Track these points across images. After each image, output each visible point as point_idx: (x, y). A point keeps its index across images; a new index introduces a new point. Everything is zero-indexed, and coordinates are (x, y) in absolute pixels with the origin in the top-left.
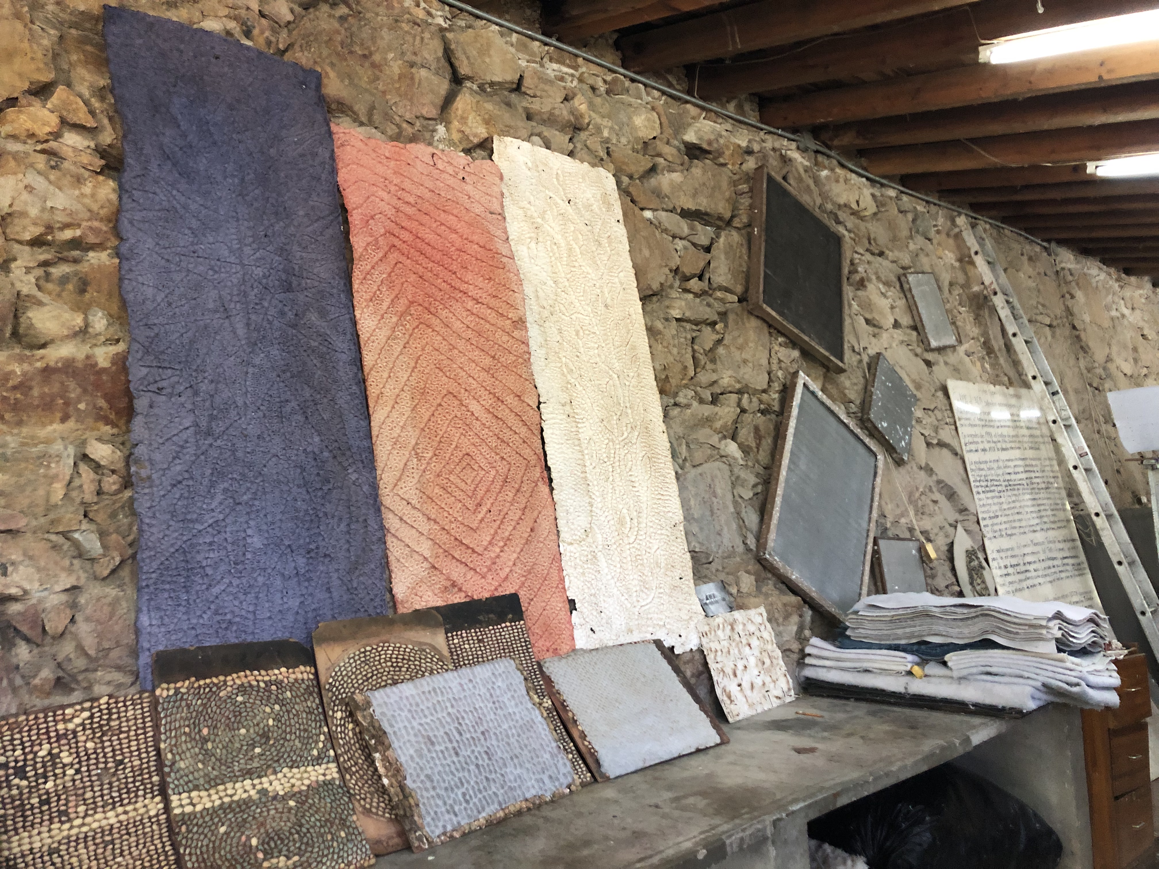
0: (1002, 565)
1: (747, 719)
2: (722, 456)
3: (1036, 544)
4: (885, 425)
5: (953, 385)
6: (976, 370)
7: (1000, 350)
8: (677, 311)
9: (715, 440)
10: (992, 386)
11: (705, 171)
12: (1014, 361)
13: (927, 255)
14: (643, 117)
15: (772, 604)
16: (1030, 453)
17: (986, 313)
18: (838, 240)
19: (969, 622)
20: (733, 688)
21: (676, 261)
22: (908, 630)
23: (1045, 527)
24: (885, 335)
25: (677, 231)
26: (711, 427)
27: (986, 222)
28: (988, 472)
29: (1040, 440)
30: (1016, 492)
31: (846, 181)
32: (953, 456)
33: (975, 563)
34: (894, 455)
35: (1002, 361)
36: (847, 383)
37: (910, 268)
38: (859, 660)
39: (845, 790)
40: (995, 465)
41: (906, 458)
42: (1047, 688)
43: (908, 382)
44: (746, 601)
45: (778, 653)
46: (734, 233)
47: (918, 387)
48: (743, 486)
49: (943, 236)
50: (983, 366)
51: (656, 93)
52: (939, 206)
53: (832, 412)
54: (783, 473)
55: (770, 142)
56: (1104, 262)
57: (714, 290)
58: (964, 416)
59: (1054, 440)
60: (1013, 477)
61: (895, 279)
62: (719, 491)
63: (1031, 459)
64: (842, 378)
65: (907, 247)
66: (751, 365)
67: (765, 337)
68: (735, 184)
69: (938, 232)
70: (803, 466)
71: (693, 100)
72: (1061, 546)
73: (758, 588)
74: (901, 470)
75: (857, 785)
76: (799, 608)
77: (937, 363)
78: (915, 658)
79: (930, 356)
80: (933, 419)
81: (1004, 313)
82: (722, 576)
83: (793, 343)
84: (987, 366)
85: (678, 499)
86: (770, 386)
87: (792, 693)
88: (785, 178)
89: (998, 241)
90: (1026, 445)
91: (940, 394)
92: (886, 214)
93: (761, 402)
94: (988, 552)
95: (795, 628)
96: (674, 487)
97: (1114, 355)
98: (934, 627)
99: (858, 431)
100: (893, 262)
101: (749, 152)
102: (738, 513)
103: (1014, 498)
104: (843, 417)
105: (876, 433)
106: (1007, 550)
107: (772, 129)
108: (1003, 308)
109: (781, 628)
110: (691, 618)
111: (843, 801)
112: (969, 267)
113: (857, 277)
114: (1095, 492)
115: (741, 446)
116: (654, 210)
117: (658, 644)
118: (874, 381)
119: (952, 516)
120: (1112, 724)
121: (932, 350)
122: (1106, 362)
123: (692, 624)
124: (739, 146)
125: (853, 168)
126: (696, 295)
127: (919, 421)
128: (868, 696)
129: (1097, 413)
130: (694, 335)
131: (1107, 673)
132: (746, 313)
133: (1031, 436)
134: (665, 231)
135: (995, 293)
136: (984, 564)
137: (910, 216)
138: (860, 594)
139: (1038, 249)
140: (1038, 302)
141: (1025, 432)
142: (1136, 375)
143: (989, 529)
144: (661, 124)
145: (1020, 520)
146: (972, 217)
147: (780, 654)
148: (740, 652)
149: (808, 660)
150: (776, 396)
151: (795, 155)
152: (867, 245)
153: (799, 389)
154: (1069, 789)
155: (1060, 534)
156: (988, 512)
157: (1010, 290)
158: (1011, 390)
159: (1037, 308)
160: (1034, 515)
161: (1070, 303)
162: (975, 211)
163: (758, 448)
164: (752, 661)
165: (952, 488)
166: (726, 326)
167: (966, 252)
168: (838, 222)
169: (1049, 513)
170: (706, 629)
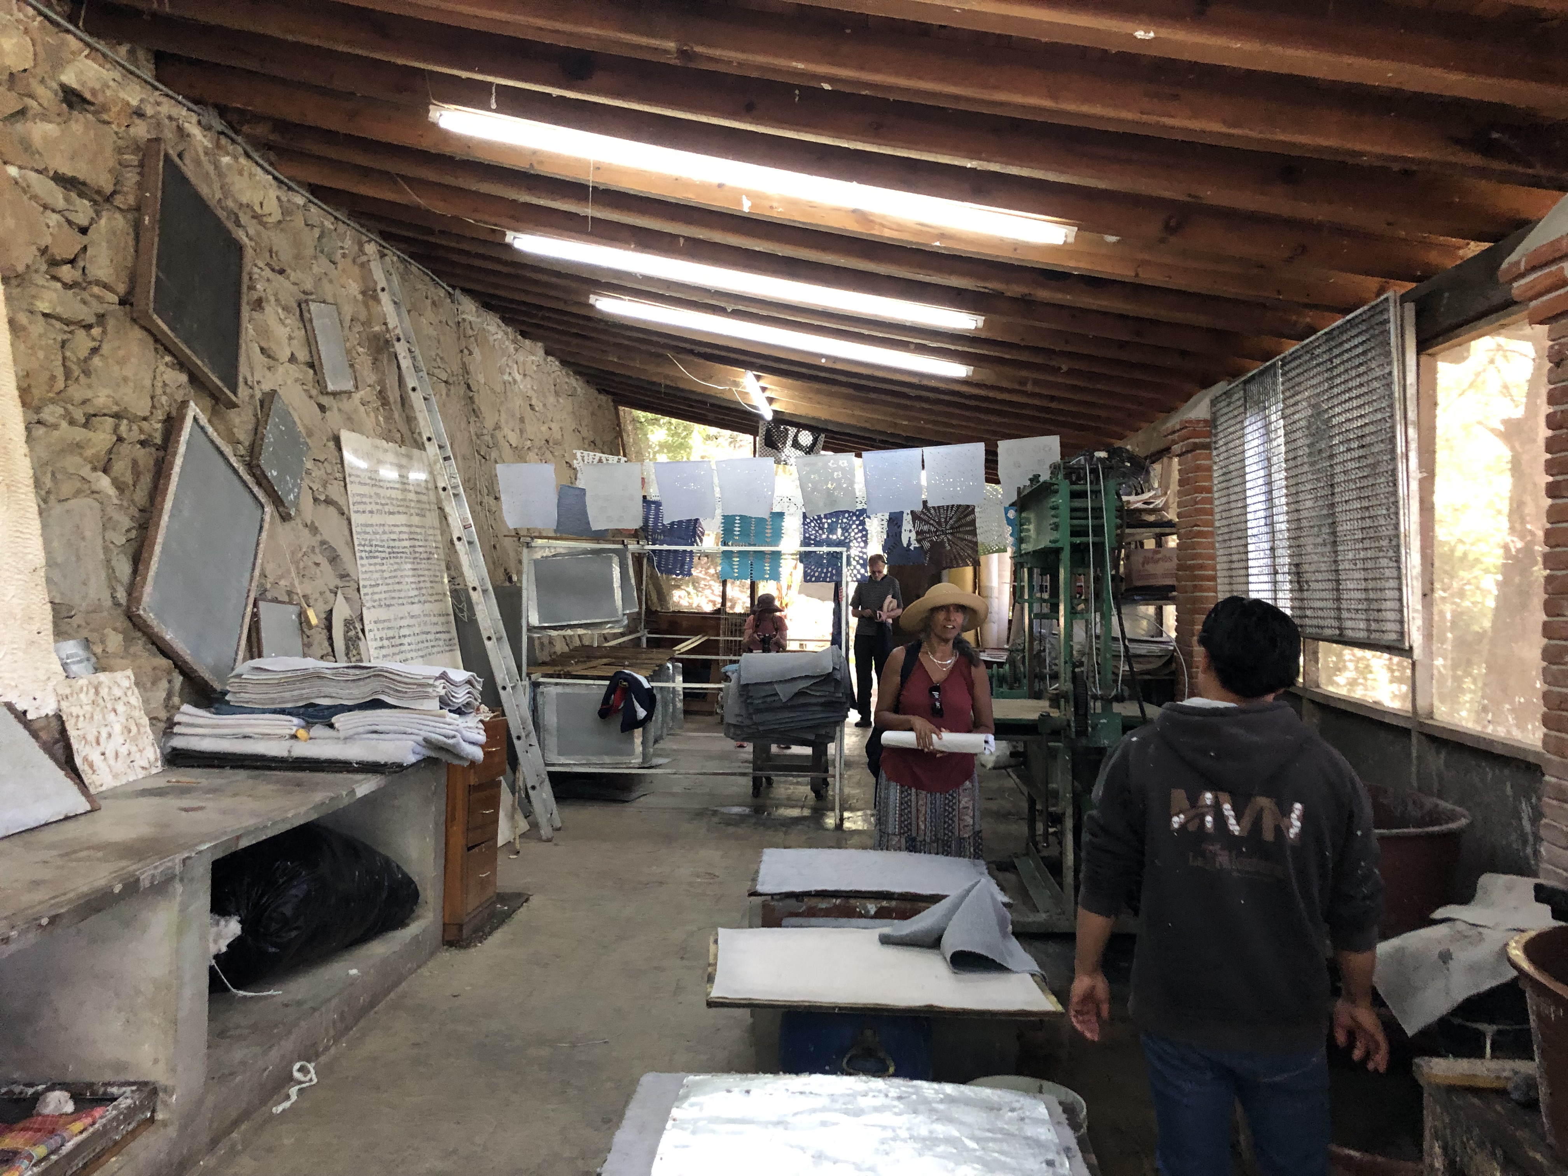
0: (378, 637)
1: (111, 790)
2: (93, 492)
3: (412, 617)
4: (275, 474)
5: (346, 436)
6: (369, 422)
7: (395, 402)
8: (47, 304)
9: (86, 471)
10: (384, 442)
11: (86, 127)
12: (407, 417)
13: (331, 281)
14: (14, 40)
15: (140, 667)
16: (416, 520)
17: (385, 358)
18: (239, 249)
19: (361, 683)
20: (95, 756)
21: (47, 240)
22: (295, 693)
23: (423, 599)
24: (281, 369)
25: (50, 201)
26: (81, 454)
27: (394, 254)
28: (373, 537)
29: (427, 506)
30: (398, 560)
31: (251, 175)
32: (340, 516)
33: (352, 633)
34: (281, 509)
35: (396, 415)
36: (237, 421)
37: (311, 294)
38: (240, 726)
39: (247, 833)
40: (380, 530)
41: (293, 514)
42: (428, 743)
43: (301, 428)
44: (112, 662)
45: (145, 721)
46: (118, 215)
47: (310, 434)
48: (114, 530)
49: (349, 260)
50: (377, 417)
51: (30, 11)
52: (348, 225)
53: (221, 453)
54: (165, 518)
55: (167, 108)
56: (503, 319)
57: (90, 283)
58: (354, 472)
59: (441, 509)
60: (397, 544)
61: (295, 305)
62: (88, 534)
63: (417, 527)
64: (232, 414)
65: (311, 268)
66: (131, 384)
67: (150, 354)
68: (120, 151)
69: (344, 256)
70: (186, 514)
71: (78, 32)
72: (435, 620)
73: (126, 649)
74: (288, 526)
75: (257, 830)
76: (169, 673)
77: (330, 409)
78: (302, 723)
79: (325, 400)
80: (323, 471)
81: (406, 363)
82: (85, 633)
83: (182, 364)
84: (381, 419)
85: (41, 539)
86: (152, 413)
87: (159, 764)
88: (180, 156)
89: (404, 277)
90: (412, 511)
91: (331, 444)
92: (292, 224)
93: (141, 431)
94: (366, 622)
95: (164, 695)
96: (35, 525)
97: (503, 423)
98: (324, 689)
99: (247, 478)
100: (295, 284)
101: (139, 113)
102: (109, 561)
103: (396, 567)
104: (233, 460)
105: (264, 482)
106: (384, 621)
107: (170, 93)
108: (405, 357)
109: (149, 694)
110: (49, 678)
111: (244, 843)
112: (371, 303)
113: (255, 296)
114: (474, 566)
115: (116, 483)
116: (20, 167)
117: (10, 706)
118: (266, 422)
119: (335, 582)
120: (473, 780)
121: (328, 394)
122: (494, 430)
123: (51, 685)
124: (128, 104)
125: (261, 162)
126: (67, 286)
127: (308, 472)
128: (246, 763)
129: (482, 484)
130: (65, 337)
131: (476, 731)
132: (128, 319)
133: (419, 501)
134: (34, 197)
135: (399, 340)
136: (361, 634)
137: (317, 232)
138: (235, 660)
139: (442, 293)
140: (437, 355)
141: (412, 496)
142: (520, 446)
143: (368, 597)
144: (35, 54)
145: (400, 591)
146: (380, 245)
147: (148, 722)
148: (104, 718)
149: (176, 729)
150: (159, 426)
151: (196, 131)
152: (268, 259)
153: (188, 423)
154: (430, 842)
155: (435, 607)
156: (369, 579)
157: (413, 338)
158: (403, 450)
159: (435, 360)
160: (414, 586)
161: (466, 359)
162: (384, 239)
163: (134, 485)
164: (117, 728)
165: (335, 550)
166: (104, 332)
167: (371, 285)
168: (238, 223)
169: (428, 585)
170: (68, 691)
